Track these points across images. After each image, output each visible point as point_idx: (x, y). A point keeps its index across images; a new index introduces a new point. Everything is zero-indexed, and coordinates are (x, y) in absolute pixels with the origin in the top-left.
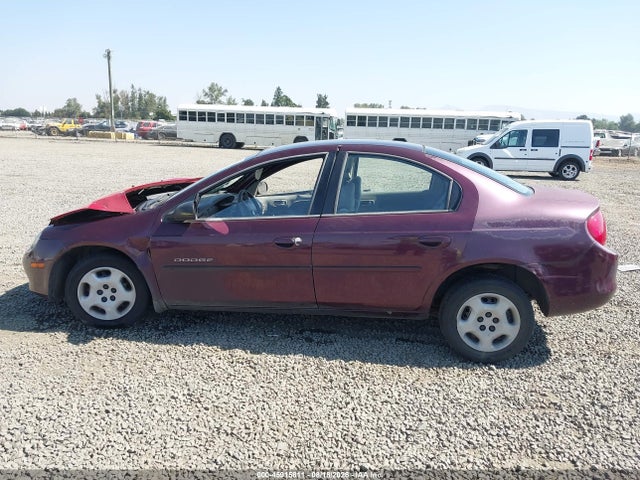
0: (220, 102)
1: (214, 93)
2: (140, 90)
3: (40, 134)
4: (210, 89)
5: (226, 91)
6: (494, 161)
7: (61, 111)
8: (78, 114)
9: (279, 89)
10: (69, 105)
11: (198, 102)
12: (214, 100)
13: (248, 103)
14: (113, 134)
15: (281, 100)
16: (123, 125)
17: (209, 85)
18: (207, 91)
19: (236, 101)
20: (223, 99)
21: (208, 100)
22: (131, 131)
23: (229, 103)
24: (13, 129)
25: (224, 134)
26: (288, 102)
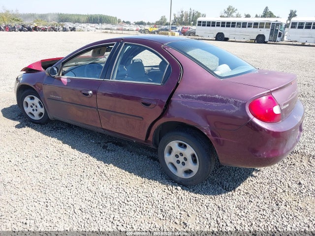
0: (232, 17)
1: (230, 11)
2: (194, 11)
3: (141, 33)
4: (228, 9)
5: (236, 10)
7: (158, 22)
8: (165, 23)
9: (267, 8)
10: (162, 19)
11: (221, 17)
12: (229, 15)
13: (248, 16)
14: (170, 33)
15: (267, 14)
16: (176, 28)
17: (228, 7)
18: (226, 10)
19: (241, 16)
20: (234, 14)
21: (226, 15)
22: (179, 31)
23: (237, 17)
24: (133, 31)
25: (219, 33)
26: (271, 15)
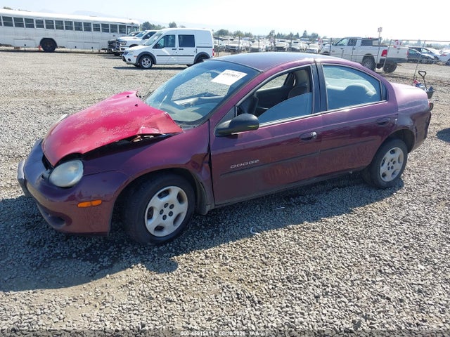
6: (157, 58)
